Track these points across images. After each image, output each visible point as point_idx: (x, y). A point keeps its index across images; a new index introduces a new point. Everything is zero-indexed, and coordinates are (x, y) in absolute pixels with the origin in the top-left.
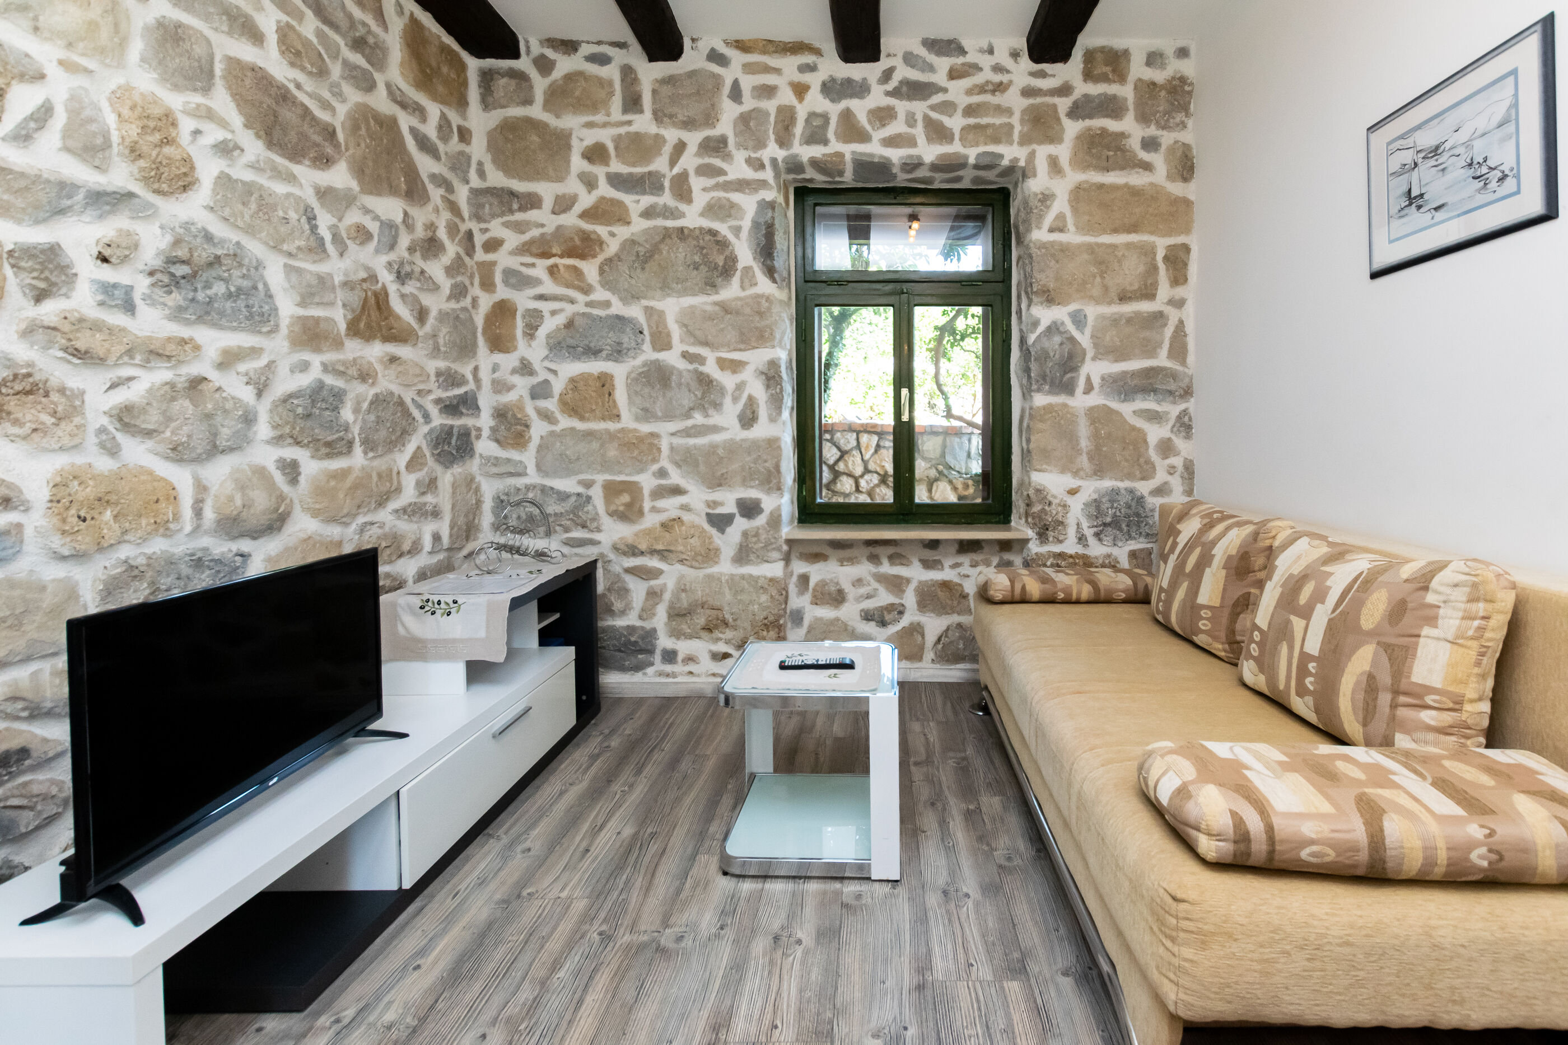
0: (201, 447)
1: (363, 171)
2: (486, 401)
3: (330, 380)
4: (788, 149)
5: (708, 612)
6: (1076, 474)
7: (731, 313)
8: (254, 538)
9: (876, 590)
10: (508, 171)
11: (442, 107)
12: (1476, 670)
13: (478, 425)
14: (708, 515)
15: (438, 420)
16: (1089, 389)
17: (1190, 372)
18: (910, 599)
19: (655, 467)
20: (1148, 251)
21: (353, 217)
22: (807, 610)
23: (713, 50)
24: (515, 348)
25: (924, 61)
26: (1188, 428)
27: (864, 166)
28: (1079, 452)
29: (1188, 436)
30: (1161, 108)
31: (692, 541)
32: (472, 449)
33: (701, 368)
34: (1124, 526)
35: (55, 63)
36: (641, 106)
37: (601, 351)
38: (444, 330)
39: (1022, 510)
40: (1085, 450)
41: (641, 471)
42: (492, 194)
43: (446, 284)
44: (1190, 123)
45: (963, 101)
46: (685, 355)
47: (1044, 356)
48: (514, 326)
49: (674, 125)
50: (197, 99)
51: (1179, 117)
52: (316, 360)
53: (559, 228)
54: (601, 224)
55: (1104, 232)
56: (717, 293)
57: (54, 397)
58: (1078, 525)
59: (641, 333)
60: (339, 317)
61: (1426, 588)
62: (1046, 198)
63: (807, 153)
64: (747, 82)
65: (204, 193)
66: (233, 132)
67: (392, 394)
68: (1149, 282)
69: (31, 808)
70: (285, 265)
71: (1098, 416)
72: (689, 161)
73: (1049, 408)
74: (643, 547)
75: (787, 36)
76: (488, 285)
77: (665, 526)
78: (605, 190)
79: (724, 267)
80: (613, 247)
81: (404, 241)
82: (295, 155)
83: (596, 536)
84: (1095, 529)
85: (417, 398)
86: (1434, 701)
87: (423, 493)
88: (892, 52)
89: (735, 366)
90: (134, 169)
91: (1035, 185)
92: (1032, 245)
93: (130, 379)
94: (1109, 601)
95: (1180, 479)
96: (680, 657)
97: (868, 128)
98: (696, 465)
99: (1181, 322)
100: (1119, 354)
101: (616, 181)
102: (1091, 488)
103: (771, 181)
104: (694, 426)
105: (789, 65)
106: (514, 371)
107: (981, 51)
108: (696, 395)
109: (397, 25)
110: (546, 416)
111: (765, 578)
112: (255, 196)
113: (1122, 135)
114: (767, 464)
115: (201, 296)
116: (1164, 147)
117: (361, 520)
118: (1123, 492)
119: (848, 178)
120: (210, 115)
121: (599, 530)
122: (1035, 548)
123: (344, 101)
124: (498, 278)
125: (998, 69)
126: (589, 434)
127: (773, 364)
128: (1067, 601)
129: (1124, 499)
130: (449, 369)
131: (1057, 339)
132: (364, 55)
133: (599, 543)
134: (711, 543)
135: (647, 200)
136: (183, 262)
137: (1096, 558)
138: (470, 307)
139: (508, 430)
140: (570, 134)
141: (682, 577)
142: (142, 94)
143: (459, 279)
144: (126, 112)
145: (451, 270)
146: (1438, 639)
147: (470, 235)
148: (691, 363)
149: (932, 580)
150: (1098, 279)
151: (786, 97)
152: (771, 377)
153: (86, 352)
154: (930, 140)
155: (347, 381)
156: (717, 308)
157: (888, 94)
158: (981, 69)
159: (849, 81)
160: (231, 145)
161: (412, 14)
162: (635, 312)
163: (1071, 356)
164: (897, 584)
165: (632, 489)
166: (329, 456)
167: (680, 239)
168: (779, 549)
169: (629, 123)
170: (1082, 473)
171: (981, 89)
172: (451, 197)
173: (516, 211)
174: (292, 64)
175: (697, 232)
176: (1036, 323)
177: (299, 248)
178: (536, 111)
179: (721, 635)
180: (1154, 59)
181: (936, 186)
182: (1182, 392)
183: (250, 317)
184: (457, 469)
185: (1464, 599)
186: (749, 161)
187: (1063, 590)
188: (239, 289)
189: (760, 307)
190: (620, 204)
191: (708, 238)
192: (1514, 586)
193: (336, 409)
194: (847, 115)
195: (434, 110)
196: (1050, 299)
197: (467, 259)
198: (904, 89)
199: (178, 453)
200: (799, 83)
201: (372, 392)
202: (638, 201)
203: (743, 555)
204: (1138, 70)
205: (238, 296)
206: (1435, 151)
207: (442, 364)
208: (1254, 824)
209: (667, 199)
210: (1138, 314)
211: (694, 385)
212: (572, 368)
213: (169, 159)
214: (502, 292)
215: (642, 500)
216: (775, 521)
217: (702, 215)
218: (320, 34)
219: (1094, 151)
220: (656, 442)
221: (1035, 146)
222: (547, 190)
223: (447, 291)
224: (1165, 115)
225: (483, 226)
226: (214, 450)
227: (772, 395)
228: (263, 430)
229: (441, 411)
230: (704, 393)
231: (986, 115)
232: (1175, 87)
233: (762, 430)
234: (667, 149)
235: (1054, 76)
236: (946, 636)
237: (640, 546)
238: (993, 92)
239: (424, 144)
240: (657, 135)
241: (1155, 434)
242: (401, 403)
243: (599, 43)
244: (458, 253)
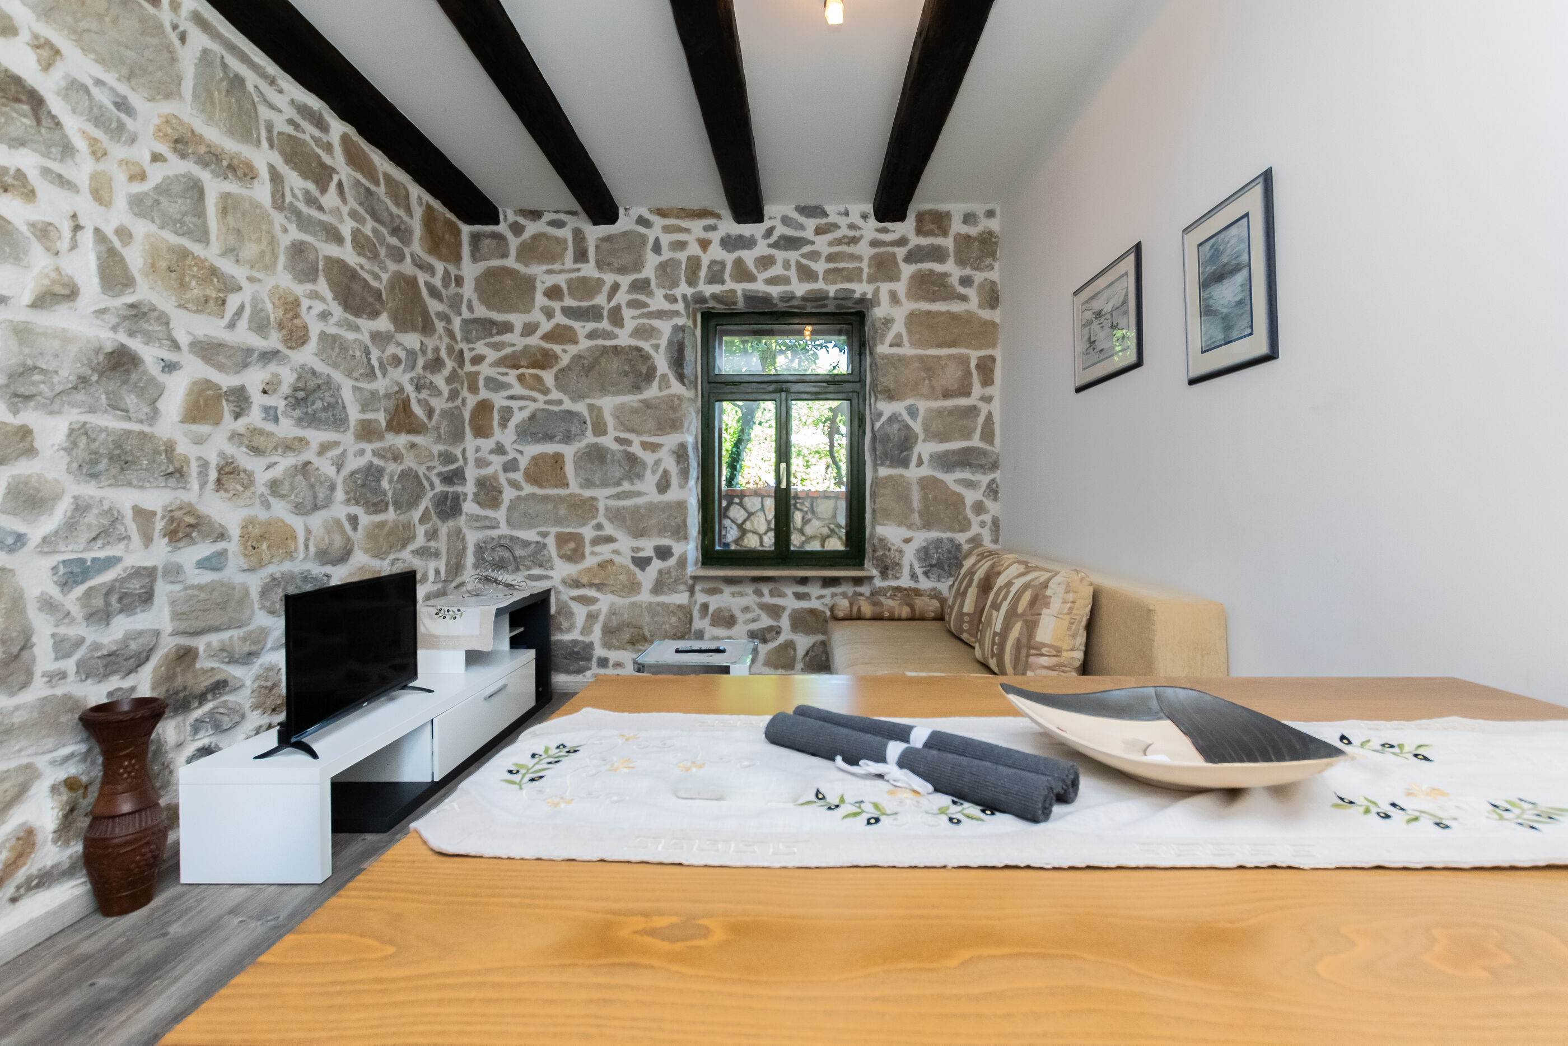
0: (309, 504)
1: (396, 317)
2: (471, 474)
3: (377, 461)
4: (695, 288)
5: (632, 630)
6: (910, 527)
7: (651, 408)
8: (334, 565)
9: (759, 615)
10: (489, 306)
11: (444, 263)
12: (1068, 633)
13: (465, 491)
14: (633, 557)
15: (439, 487)
16: (920, 463)
17: (997, 451)
18: (785, 622)
19: (594, 522)
20: (964, 361)
21: (391, 350)
22: (707, 630)
23: (640, 216)
24: (492, 435)
25: (797, 222)
26: (996, 492)
27: (751, 298)
28: (912, 511)
29: (995, 499)
30: (975, 255)
31: (621, 577)
32: (461, 509)
33: (629, 449)
34: (946, 567)
35: (245, 279)
36: (587, 257)
37: (555, 436)
38: (444, 423)
39: (871, 555)
40: (917, 509)
41: (584, 525)
42: (478, 323)
43: (445, 389)
44: (997, 265)
45: (826, 250)
46: (617, 439)
47: (886, 439)
48: (491, 418)
49: (611, 271)
50: (309, 286)
51: (988, 261)
52: (368, 447)
53: (526, 347)
54: (557, 344)
55: (931, 346)
56: (641, 393)
57: (242, 475)
58: (911, 566)
59: (585, 423)
60: (381, 418)
61: (1047, 587)
62: (888, 322)
63: (709, 290)
64: (666, 239)
65: (312, 345)
66: (328, 304)
67: (411, 470)
68: (966, 383)
69: (229, 715)
70: (353, 386)
71: (927, 484)
72: (622, 297)
73: (890, 478)
74: (584, 581)
75: (695, 205)
76: (474, 389)
77: (602, 566)
78: (560, 319)
79: (646, 374)
80: (565, 360)
81: (421, 362)
82: (358, 314)
83: (550, 573)
84: (924, 569)
85: (427, 473)
87: (429, 540)
88: (773, 215)
89: (654, 447)
90: (280, 336)
91: (879, 312)
92: (877, 356)
93: (275, 463)
94: (922, 619)
95: (989, 532)
96: (611, 663)
97: (755, 271)
98: (624, 521)
99: (990, 414)
100: (943, 437)
101: (567, 312)
102: (921, 537)
103: (683, 311)
104: (623, 492)
105: (697, 227)
106: (491, 452)
107: (840, 214)
108: (625, 469)
109: (418, 212)
110: (514, 485)
111: (675, 604)
112: (338, 343)
113: (945, 275)
114: (676, 520)
115: (310, 410)
116: (976, 284)
117: (392, 557)
118: (945, 541)
119: (741, 305)
120: (315, 296)
121: (552, 568)
122: (879, 583)
123: (386, 272)
124: (481, 383)
125: (852, 226)
126: (546, 498)
127: (683, 446)
128: (891, 619)
129: (946, 546)
130: (446, 451)
131: (896, 426)
132: (398, 238)
133: (552, 578)
134: (634, 579)
135: (591, 326)
136: (302, 390)
137: (925, 590)
138: (460, 405)
139: (487, 495)
140: (535, 279)
141: (613, 604)
142: (284, 290)
143: (454, 386)
144: (276, 302)
145: (449, 380)
146: (1049, 615)
147: (461, 352)
148: (621, 445)
149: (802, 608)
150: (927, 382)
151: (694, 249)
152: (681, 454)
153: (257, 448)
154: (800, 280)
155: (386, 461)
156: (641, 404)
157: (770, 246)
158: (839, 227)
159: (741, 237)
160: (327, 312)
161: (427, 202)
162: (580, 407)
163: (907, 439)
164: (775, 611)
165: (578, 538)
166: (375, 512)
167: (615, 354)
168: (685, 583)
169: (578, 270)
170: (914, 527)
171: (839, 242)
172: (450, 327)
173: (495, 335)
174: (359, 254)
175: (627, 349)
176: (880, 415)
177: (361, 375)
178: (511, 262)
179: (641, 648)
180: (969, 218)
181: (809, 310)
182: (990, 465)
183: (335, 422)
184: (451, 523)
185: (1063, 591)
186: (666, 297)
187: (888, 611)
188: (329, 404)
189: (673, 404)
190: (570, 329)
191: (634, 353)
192: (1091, 584)
193: (378, 481)
194: (739, 263)
195: (440, 267)
196: (891, 396)
197: (459, 370)
198: (782, 242)
199: (299, 509)
200: (704, 239)
201: (400, 468)
202: (584, 327)
203: (658, 587)
204: (957, 226)
205: (328, 409)
206: (1099, 314)
207: (441, 447)
209: (605, 325)
210: (956, 407)
211: (623, 462)
212: (534, 450)
213: (296, 327)
214: (484, 394)
215: (584, 546)
216: (682, 562)
217: (631, 336)
218: (375, 231)
219: (924, 287)
220: (595, 503)
221: (879, 284)
222: (517, 320)
223: (446, 395)
224: (977, 260)
225: (471, 346)
226: (316, 508)
227: (681, 468)
228: (340, 495)
229: (441, 481)
230: (630, 468)
231: (843, 261)
232: (985, 239)
233: (673, 495)
234: (606, 289)
235: (894, 231)
236: (813, 651)
237: (582, 581)
238: (848, 244)
239: (434, 293)
240: (599, 278)
241: (971, 497)
242: (417, 476)
243: (557, 212)
244: (453, 367)
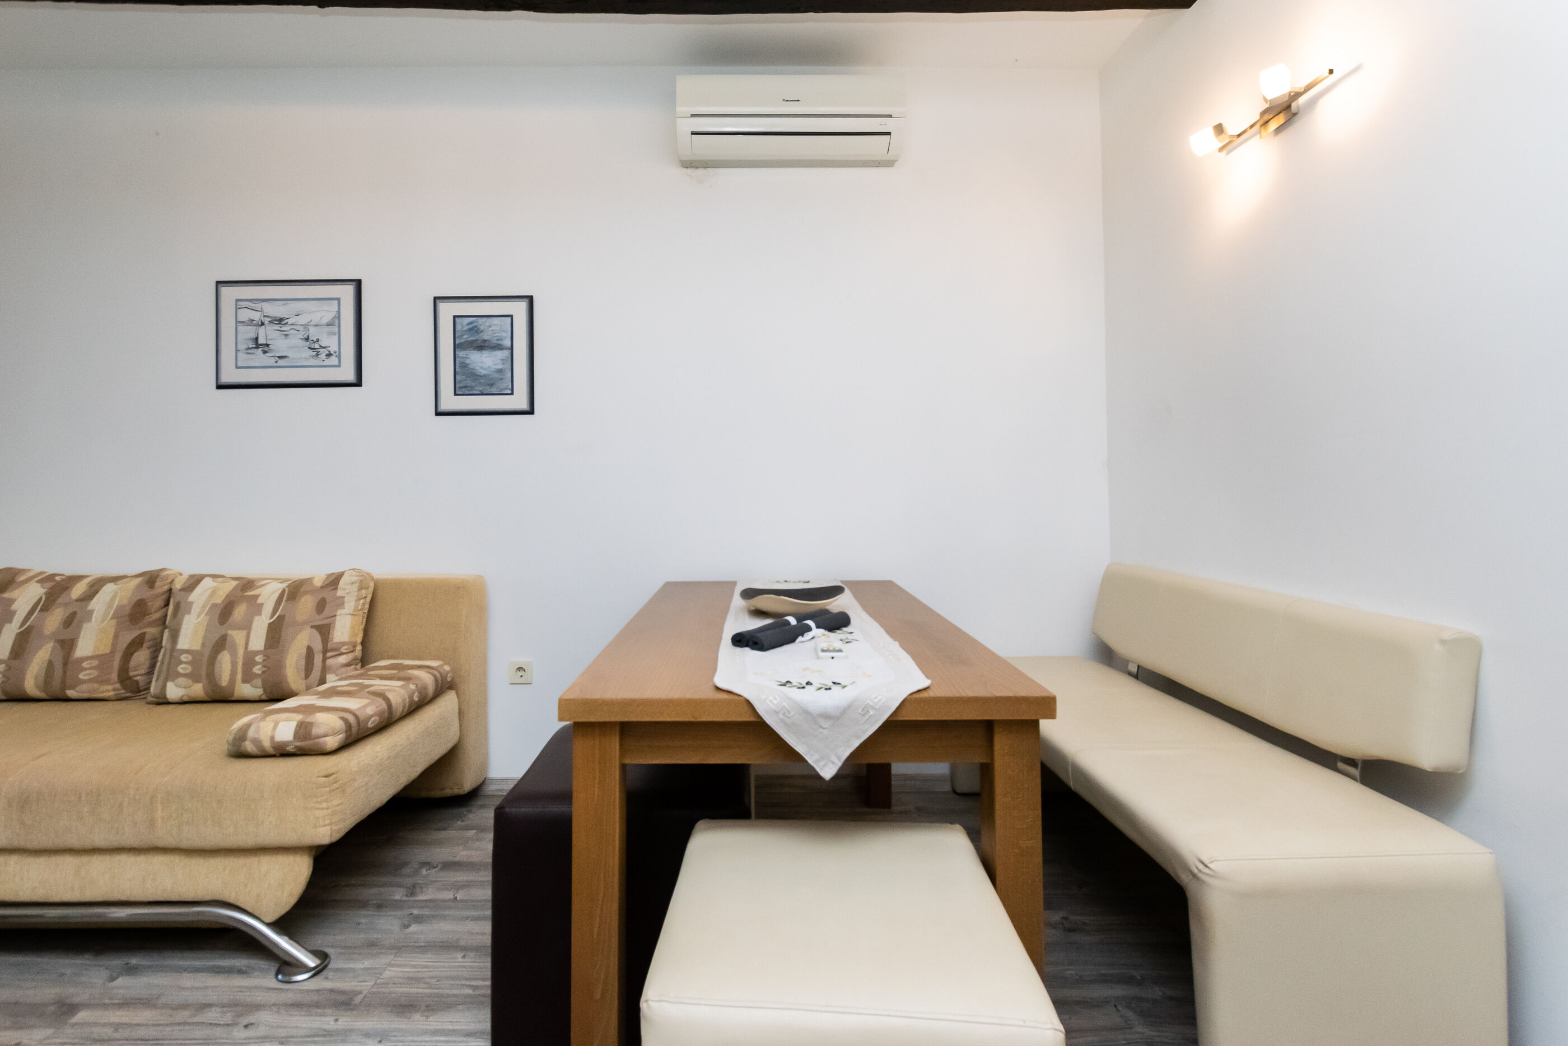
12: (361, 627)
61: (336, 588)
86: (346, 649)
146: (345, 615)
185: (356, 589)
206: (280, 321)
208: (351, 719)
